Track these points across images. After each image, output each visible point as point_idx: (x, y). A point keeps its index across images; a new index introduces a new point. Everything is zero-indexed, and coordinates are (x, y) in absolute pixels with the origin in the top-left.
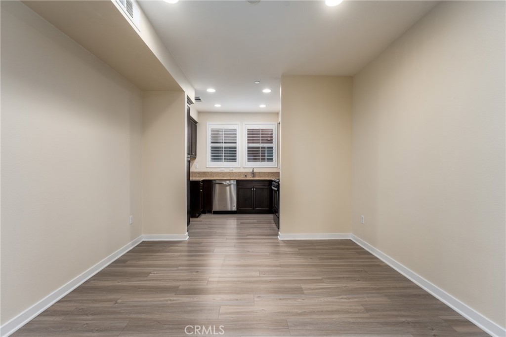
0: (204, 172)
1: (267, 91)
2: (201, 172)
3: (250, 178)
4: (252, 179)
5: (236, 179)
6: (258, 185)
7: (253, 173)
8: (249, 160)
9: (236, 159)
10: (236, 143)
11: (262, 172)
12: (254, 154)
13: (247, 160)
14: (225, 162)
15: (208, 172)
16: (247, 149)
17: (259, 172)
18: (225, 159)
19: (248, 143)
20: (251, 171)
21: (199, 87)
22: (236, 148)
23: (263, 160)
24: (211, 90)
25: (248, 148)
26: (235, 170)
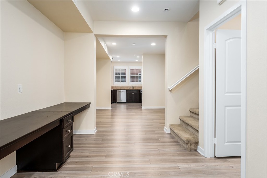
1: (138, 57)
3: (132, 89)
4: (133, 89)
5: (126, 89)
6: (135, 92)
7: (133, 87)
8: (131, 82)
9: (126, 81)
12: (133, 79)
16: (130, 77)
17: (135, 87)
19: (131, 74)
21: (114, 56)
22: (126, 77)
24: (118, 57)
26: (125, 86)
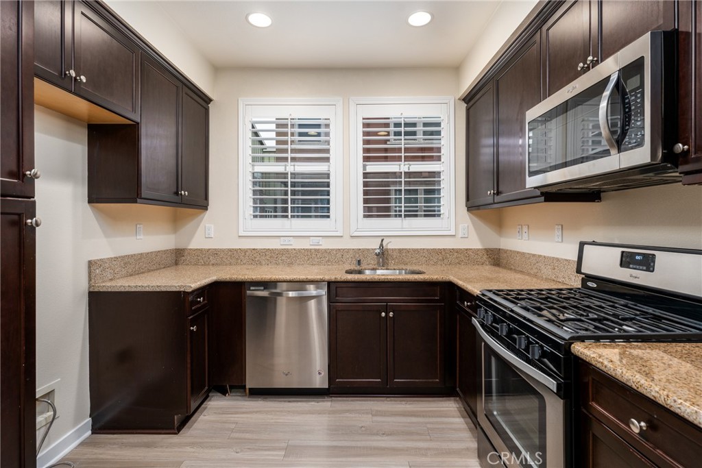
0: (230, 250)
2: (222, 250)
3: (372, 266)
5: (327, 278)
6: (401, 301)
7: (383, 256)
8: (369, 212)
9: (328, 210)
10: (327, 159)
11: (408, 251)
12: (386, 193)
13: (361, 213)
14: (295, 221)
15: (245, 251)
16: (361, 179)
17: (400, 251)
18: (293, 209)
19: (366, 159)
20: (374, 245)
22: (328, 176)
23: (411, 214)
25: (366, 175)
26: (326, 245)
